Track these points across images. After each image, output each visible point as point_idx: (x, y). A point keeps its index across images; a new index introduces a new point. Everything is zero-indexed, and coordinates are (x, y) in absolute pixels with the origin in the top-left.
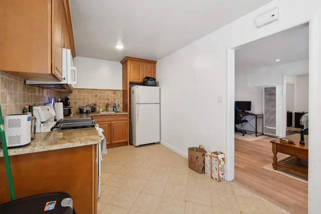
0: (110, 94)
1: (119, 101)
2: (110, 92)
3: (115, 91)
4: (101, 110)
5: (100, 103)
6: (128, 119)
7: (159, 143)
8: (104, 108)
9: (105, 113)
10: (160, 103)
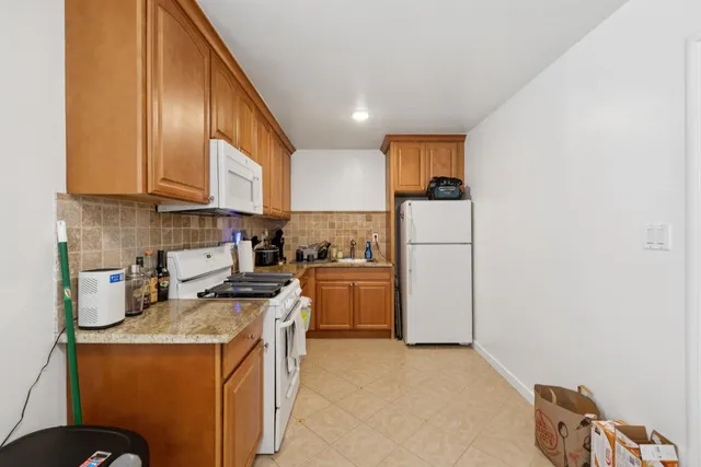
0: (360, 219)
1: (378, 236)
2: (359, 216)
3: (369, 215)
4: (340, 255)
5: (339, 241)
6: (393, 279)
7: (469, 346)
8: (348, 250)
9: (349, 261)
10: (472, 244)
